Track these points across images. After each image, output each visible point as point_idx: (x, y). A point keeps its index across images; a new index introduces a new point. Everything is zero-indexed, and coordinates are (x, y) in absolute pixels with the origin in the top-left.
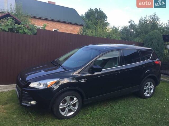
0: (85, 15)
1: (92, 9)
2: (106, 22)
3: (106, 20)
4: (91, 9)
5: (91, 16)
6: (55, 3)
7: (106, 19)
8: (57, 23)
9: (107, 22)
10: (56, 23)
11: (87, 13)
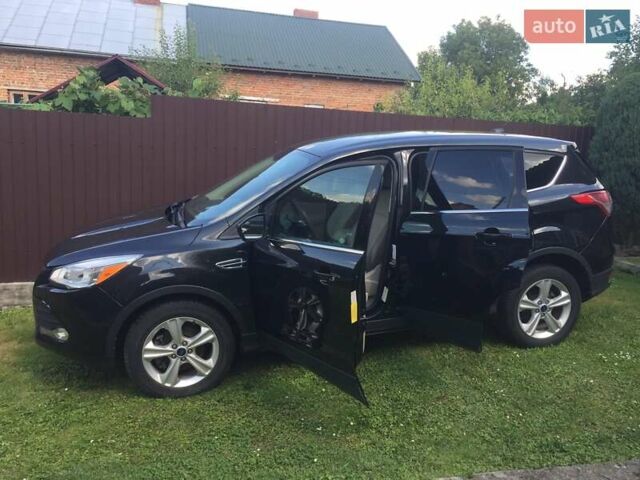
0: (442, 45)
1: (470, 23)
2: (524, 64)
3: (521, 59)
4: (463, 20)
5: (464, 48)
6: (316, 14)
7: (522, 54)
8: (317, 84)
9: (529, 65)
10: (315, 81)
11: (450, 37)
